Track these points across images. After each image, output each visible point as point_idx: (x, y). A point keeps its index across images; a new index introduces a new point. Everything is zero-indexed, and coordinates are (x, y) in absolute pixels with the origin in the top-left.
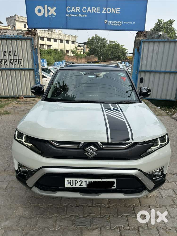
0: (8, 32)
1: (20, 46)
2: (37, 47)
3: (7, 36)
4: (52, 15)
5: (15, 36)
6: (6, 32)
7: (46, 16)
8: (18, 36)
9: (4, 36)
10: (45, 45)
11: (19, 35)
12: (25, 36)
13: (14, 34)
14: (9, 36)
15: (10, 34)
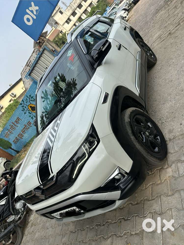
0: (31, 59)
1: (45, 61)
2: (54, 49)
3: (33, 63)
4: (37, 11)
5: (36, 58)
6: (31, 61)
7: (35, 18)
8: (37, 56)
9: (32, 65)
10: (87, 8)
11: (37, 54)
12: (40, 50)
13: (35, 57)
14: (34, 62)
15: (34, 60)
